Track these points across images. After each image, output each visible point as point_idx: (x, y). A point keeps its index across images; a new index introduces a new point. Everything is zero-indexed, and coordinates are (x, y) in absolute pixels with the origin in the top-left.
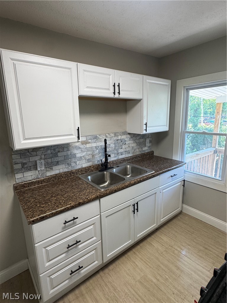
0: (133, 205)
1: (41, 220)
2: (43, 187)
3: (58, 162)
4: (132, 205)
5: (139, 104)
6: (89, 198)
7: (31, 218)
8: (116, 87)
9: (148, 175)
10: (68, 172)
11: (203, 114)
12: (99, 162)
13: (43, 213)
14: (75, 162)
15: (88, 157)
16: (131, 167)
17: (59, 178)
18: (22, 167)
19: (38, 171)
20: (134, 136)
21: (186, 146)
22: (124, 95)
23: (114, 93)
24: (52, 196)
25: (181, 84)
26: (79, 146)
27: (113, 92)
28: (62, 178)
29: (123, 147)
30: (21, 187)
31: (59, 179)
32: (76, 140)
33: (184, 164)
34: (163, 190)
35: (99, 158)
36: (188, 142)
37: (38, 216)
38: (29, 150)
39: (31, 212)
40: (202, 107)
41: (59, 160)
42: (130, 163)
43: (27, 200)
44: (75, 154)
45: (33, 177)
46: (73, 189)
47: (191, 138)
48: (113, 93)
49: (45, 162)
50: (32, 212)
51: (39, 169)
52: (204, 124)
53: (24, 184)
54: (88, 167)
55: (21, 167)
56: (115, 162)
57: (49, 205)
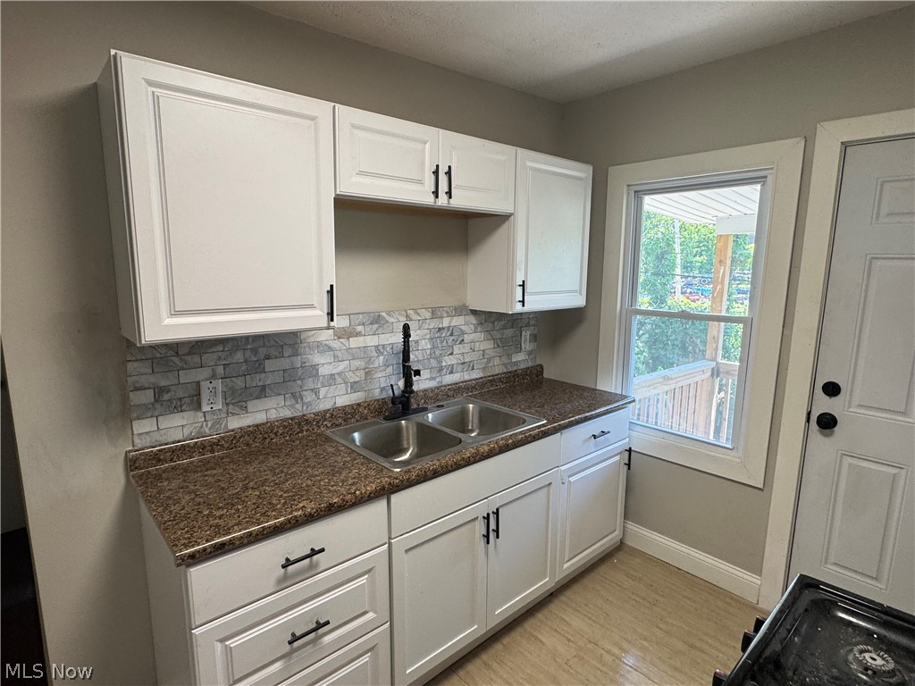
0: (484, 517)
1: (216, 553)
2: (218, 463)
3: (264, 387)
4: (480, 517)
5: (505, 227)
6: (358, 492)
7: (186, 546)
8: (442, 176)
9: (530, 430)
10: (292, 419)
11: (679, 267)
12: (384, 393)
13: (223, 533)
14: (316, 392)
15: (352, 378)
16: (478, 409)
17: (266, 436)
18: (156, 401)
19: (201, 414)
20: (488, 319)
21: (634, 357)
22: (463, 200)
23: (436, 193)
24: (246, 488)
25: (621, 177)
26: (327, 343)
27: (433, 190)
28: (273, 436)
29: (456, 350)
30: (150, 462)
31: (265, 438)
32: (324, 322)
33: (630, 402)
34: (569, 476)
35: (387, 381)
36: (639, 347)
37: (207, 541)
38: (180, 349)
39: (183, 529)
40: (677, 248)
41: (269, 382)
42: (474, 396)
43: (169, 498)
44: (315, 367)
45: (187, 431)
46: (309, 466)
47: (647, 336)
48: (433, 192)
49: (227, 386)
50: (188, 531)
51: (206, 408)
52: (682, 298)
53: (160, 451)
54: (351, 406)
55: (153, 400)
56: (431, 395)
57: (238, 510)
